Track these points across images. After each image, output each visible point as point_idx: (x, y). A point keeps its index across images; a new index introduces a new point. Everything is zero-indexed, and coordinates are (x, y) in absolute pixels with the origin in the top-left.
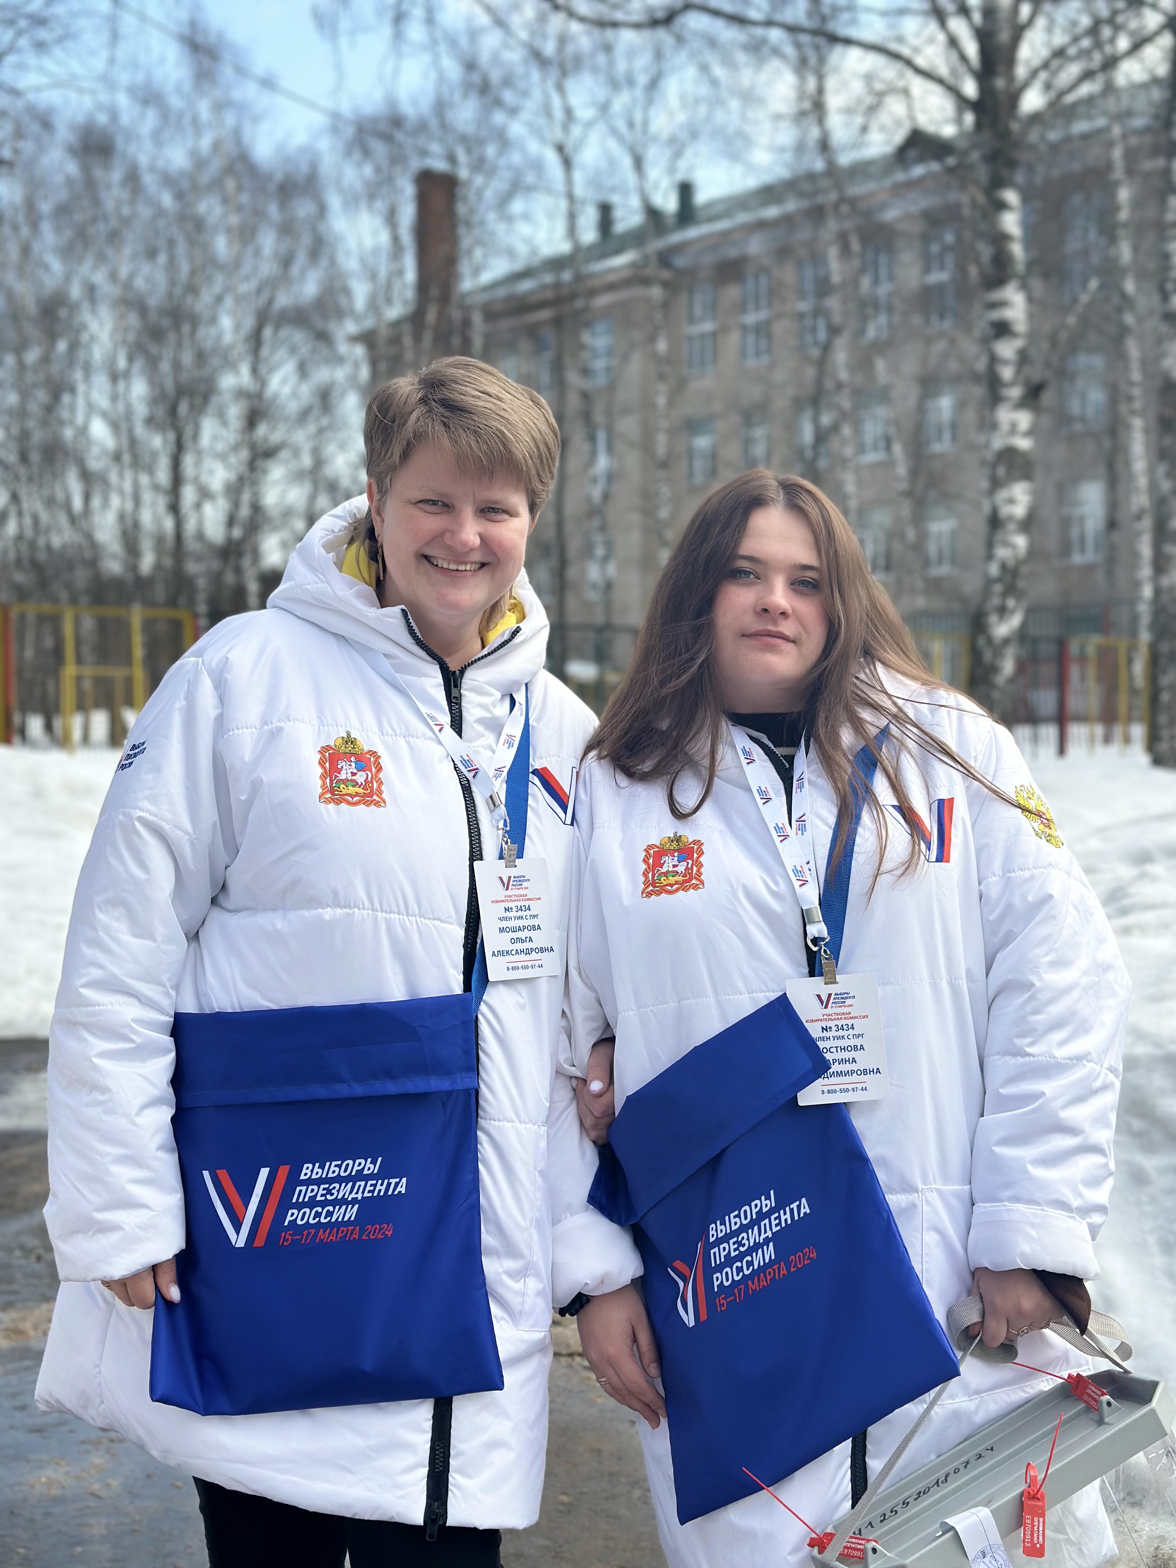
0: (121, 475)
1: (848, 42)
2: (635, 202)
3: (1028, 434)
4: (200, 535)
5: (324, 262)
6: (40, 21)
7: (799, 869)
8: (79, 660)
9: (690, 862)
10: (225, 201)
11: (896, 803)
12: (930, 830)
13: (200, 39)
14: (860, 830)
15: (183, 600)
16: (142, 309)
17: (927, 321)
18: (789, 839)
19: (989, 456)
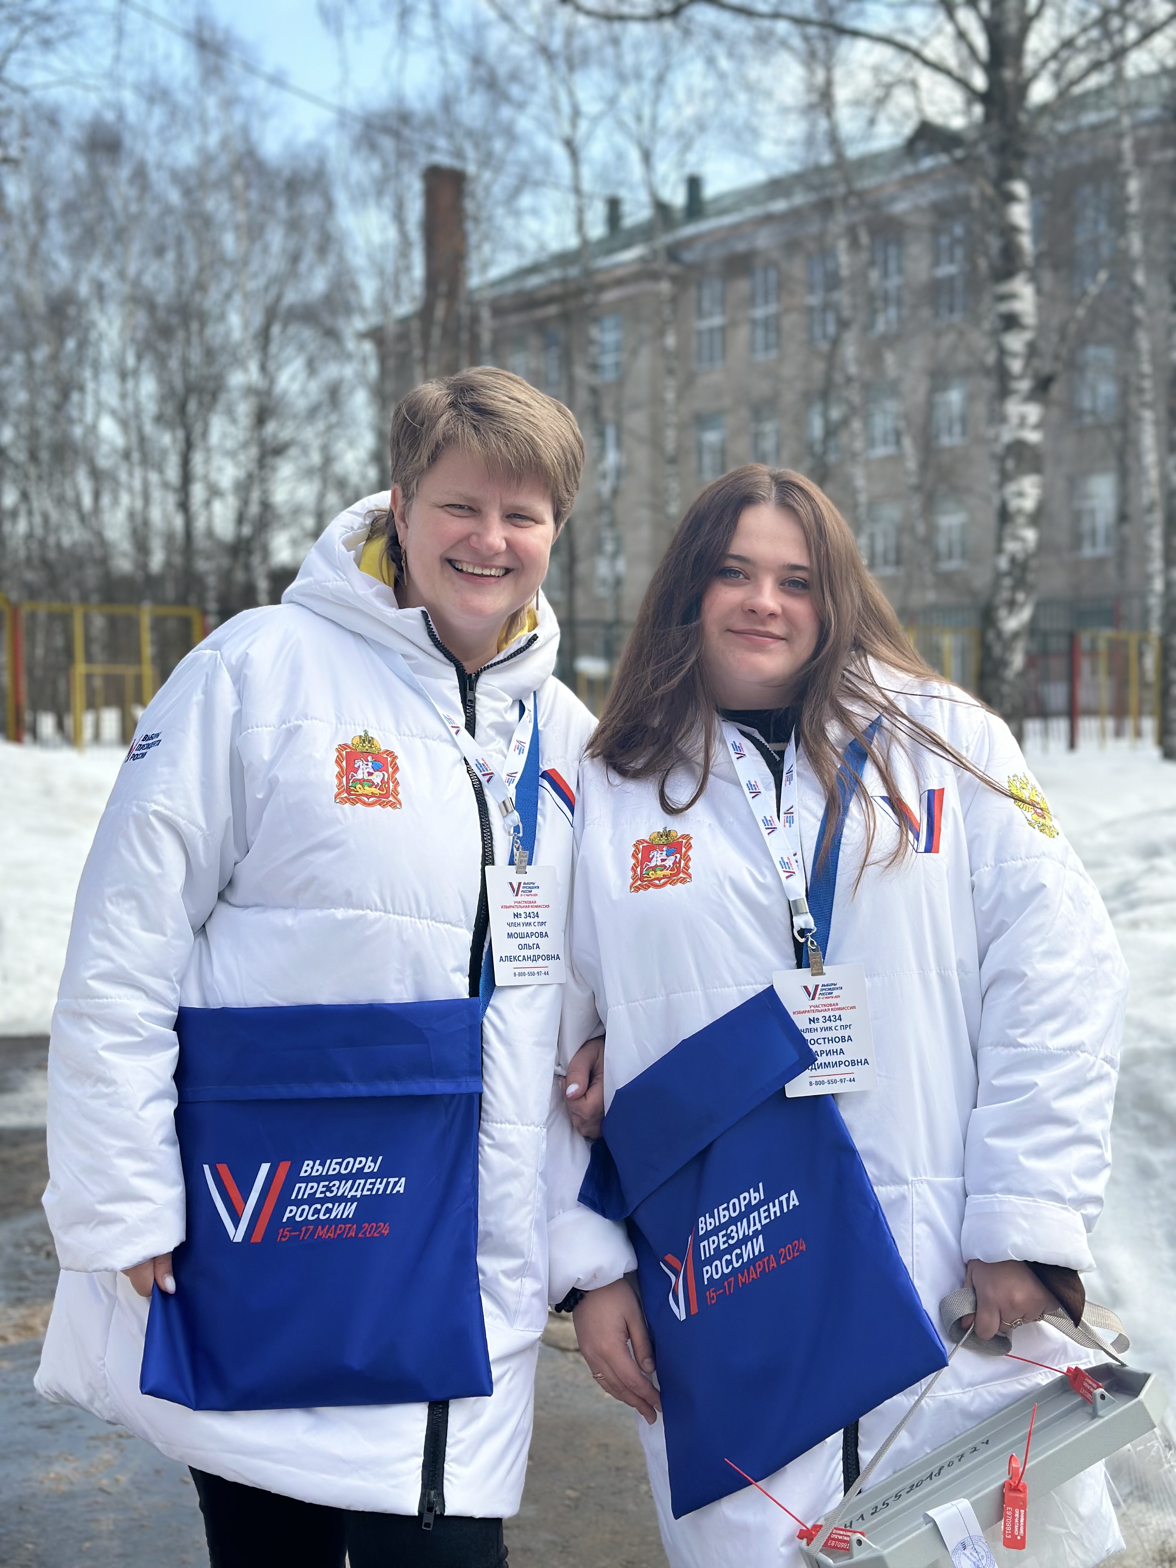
0: (131, 474)
1: (855, 34)
2: (643, 196)
3: (1037, 427)
4: (210, 533)
5: (332, 258)
6: (44, 18)
7: (786, 860)
8: (89, 658)
9: (678, 856)
10: (233, 198)
11: (885, 794)
12: (919, 821)
13: (207, 35)
14: (848, 821)
15: (193, 598)
16: (151, 307)
17: (937, 315)
18: (776, 832)
19: (998, 449)
